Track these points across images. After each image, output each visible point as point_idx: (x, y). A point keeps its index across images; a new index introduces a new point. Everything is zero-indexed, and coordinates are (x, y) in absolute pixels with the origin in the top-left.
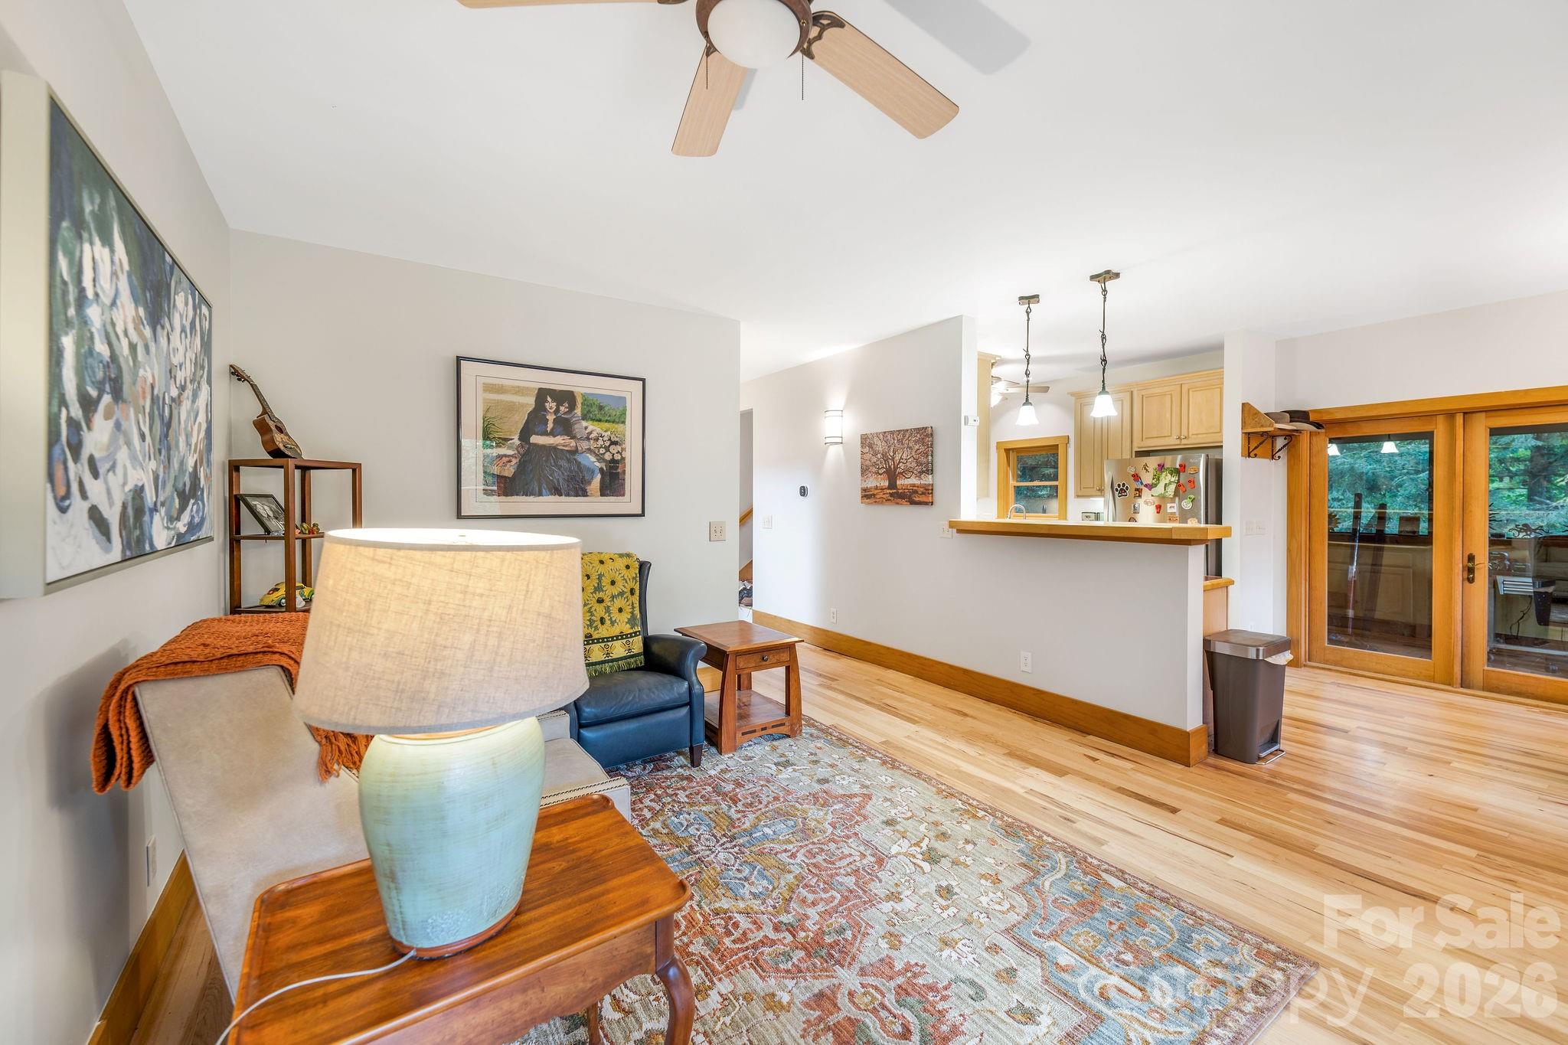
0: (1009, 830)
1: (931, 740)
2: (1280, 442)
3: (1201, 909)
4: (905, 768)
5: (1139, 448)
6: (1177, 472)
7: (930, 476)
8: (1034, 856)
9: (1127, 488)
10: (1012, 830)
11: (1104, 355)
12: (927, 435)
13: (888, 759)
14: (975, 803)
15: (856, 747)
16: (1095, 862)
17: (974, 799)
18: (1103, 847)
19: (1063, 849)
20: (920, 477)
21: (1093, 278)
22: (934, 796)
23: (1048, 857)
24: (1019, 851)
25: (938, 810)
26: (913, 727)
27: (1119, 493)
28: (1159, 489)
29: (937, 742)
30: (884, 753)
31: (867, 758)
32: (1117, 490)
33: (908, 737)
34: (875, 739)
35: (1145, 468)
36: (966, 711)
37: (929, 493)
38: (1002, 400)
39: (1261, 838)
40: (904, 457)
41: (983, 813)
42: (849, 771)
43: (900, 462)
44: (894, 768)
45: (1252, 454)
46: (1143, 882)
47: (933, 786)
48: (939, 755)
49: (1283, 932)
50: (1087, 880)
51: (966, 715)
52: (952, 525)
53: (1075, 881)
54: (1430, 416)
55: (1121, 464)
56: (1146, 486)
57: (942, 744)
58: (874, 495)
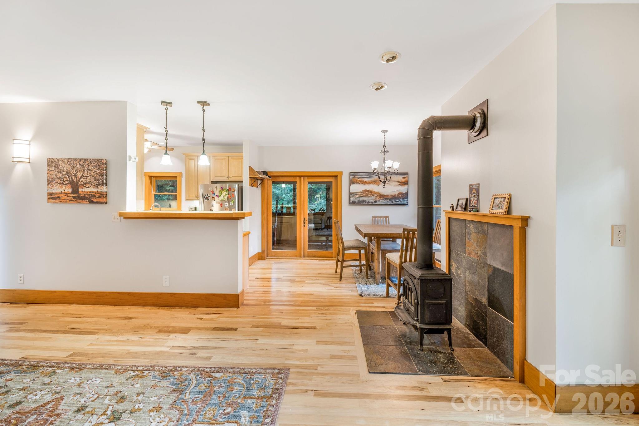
0: (163, 374)
1: (108, 341)
2: (259, 182)
3: (252, 369)
4: (90, 366)
5: (213, 180)
6: (228, 190)
7: (105, 187)
8: (179, 382)
9: (209, 197)
10: (165, 374)
11: (204, 138)
12: (103, 164)
13: (75, 365)
14: (141, 368)
15: (46, 367)
16: (208, 370)
17: (140, 366)
18: (211, 360)
19: (193, 371)
20: (97, 187)
21: (199, 102)
22: (114, 376)
23: (186, 379)
24: (170, 384)
25: (117, 384)
26: (94, 337)
27: (206, 199)
28: (221, 198)
29: (113, 341)
30: (72, 362)
31: (58, 371)
32: (205, 197)
33: (91, 345)
34: (62, 355)
35: (216, 189)
36: (130, 316)
37: (104, 197)
38: (148, 151)
39: (266, 328)
40: (85, 174)
41: (147, 372)
42: (41, 387)
43: (81, 178)
44: (80, 369)
45: (252, 185)
46: (229, 368)
47: (112, 370)
48: (115, 348)
49: (278, 362)
50: (206, 381)
51: (130, 318)
52: (120, 215)
53: (200, 385)
54: (295, 177)
55: (206, 187)
56: (217, 196)
57: (116, 341)
58: (59, 197)
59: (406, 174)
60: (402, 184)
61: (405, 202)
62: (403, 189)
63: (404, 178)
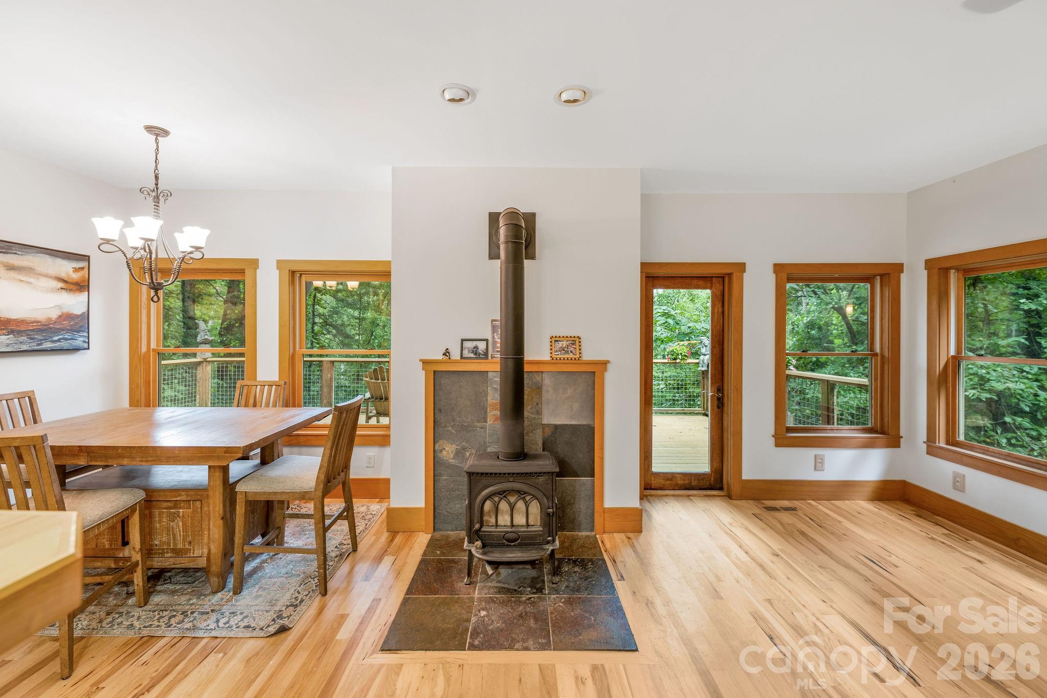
59: (83, 260)
60: (72, 287)
61: (79, 342)
62: (74, 303)
63: (76, 270)
